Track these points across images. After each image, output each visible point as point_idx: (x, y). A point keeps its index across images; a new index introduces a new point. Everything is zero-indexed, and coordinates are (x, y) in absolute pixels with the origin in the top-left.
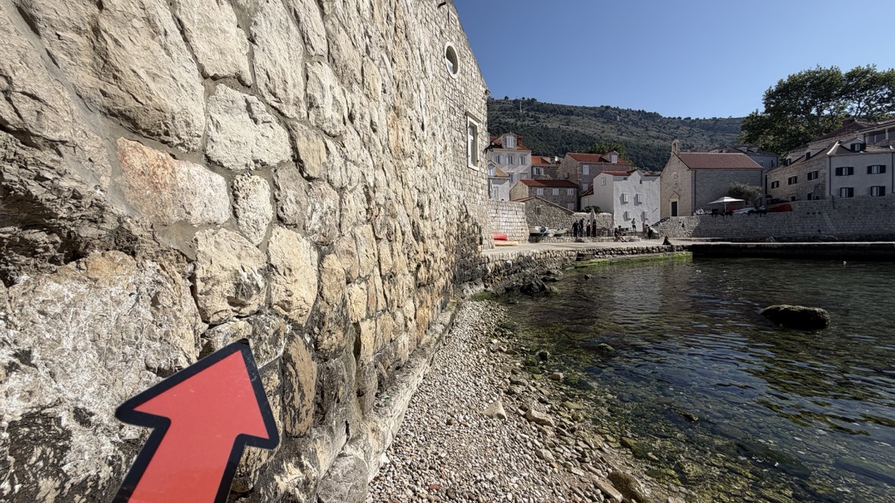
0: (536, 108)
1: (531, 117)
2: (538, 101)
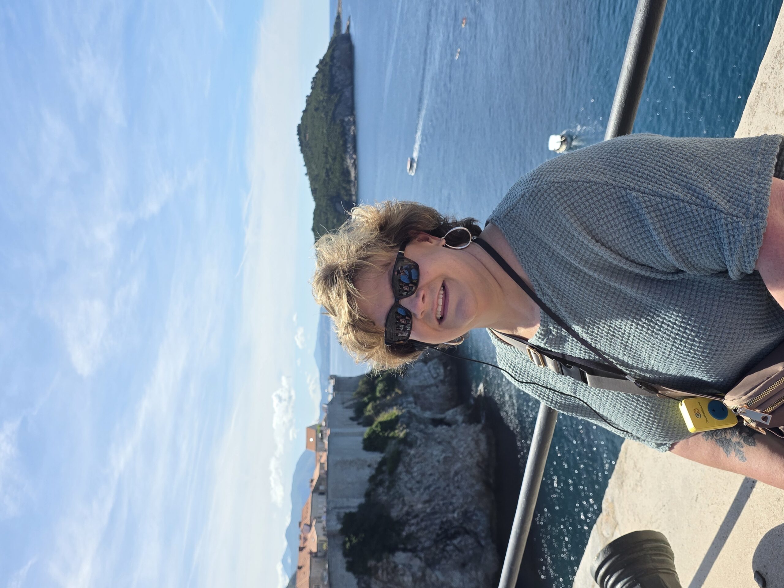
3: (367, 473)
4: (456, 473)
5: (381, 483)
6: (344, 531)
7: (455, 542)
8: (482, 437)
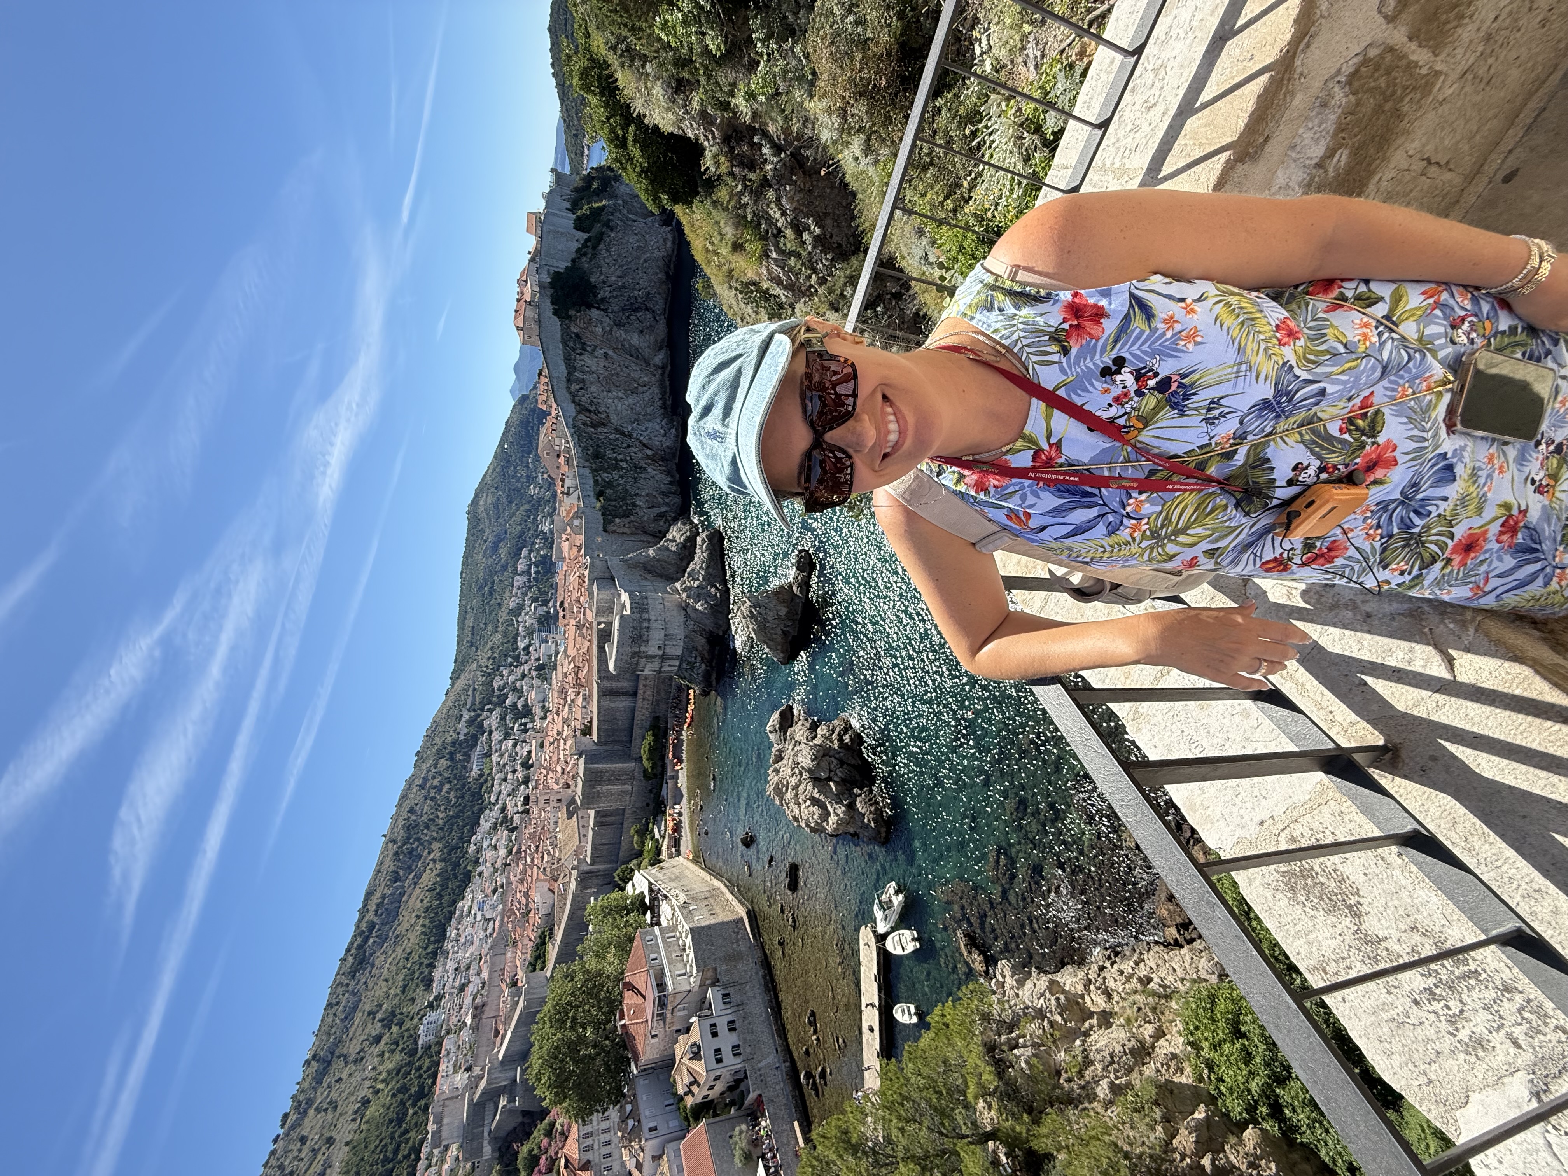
3: (576, 245)
4: (646, 261)
5: (585, 254)
6: (552, 285)
7: (638, 315)
8: (670, 237)
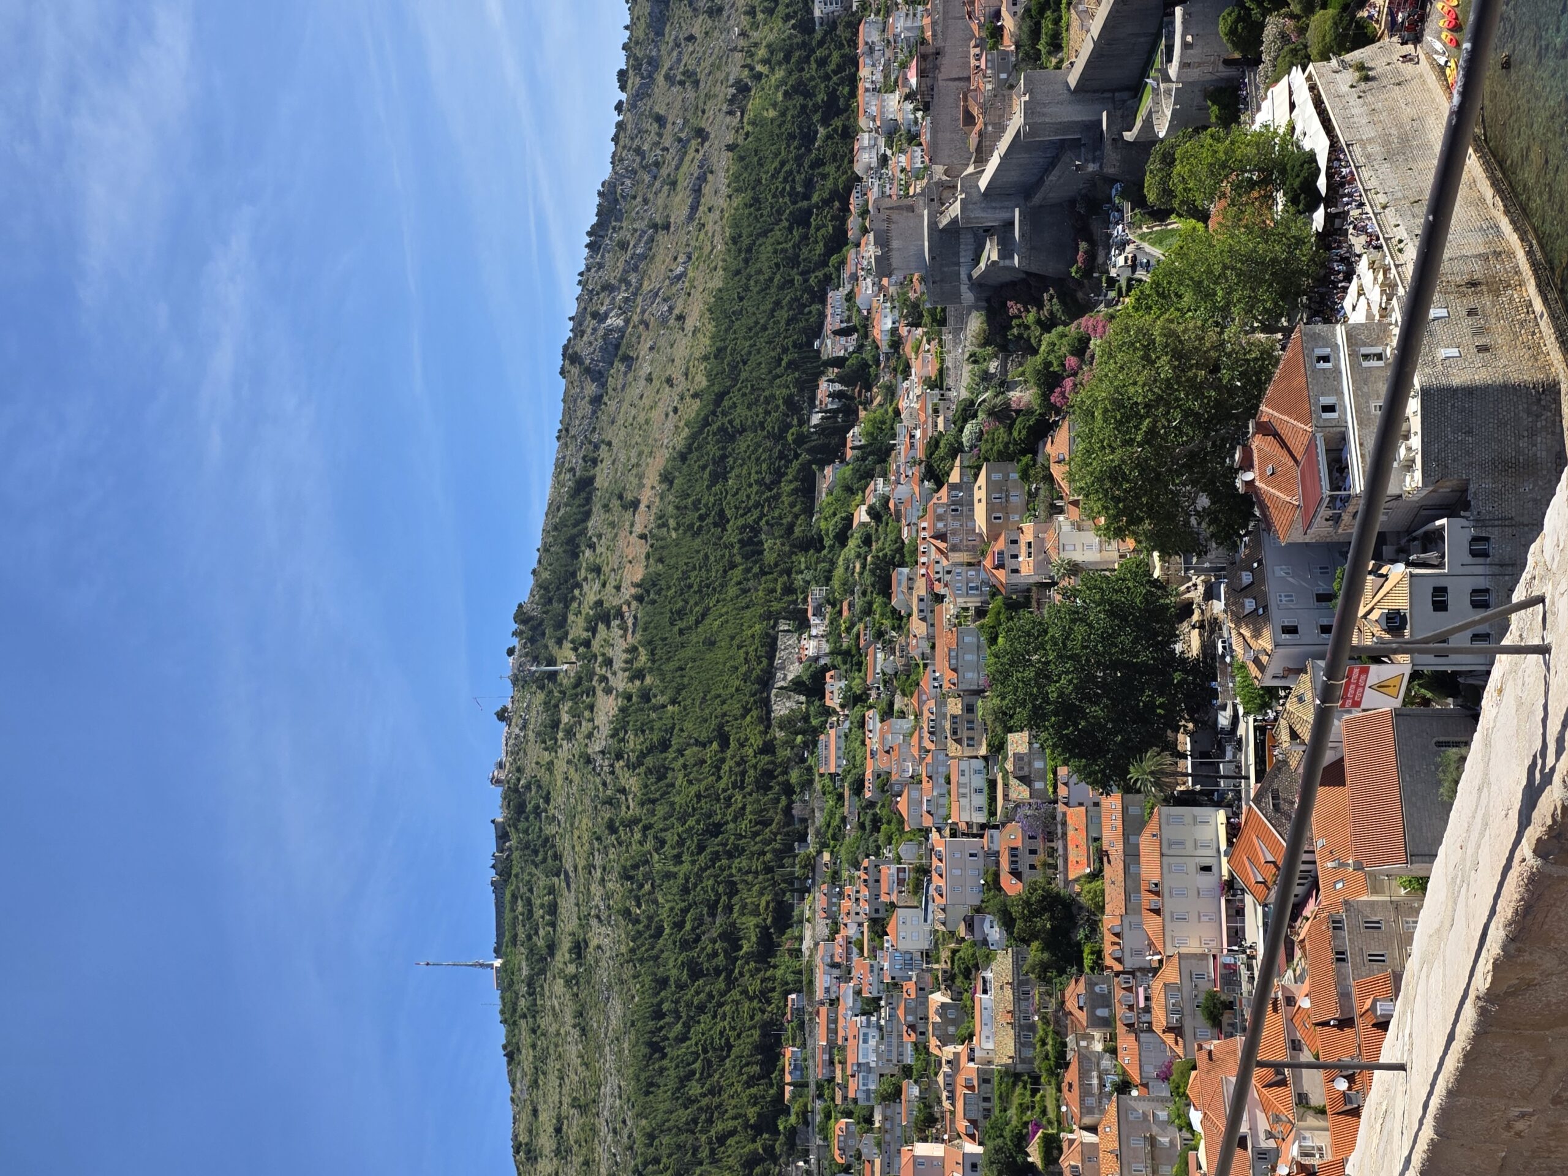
0: (557, 606)
1: (594, 631)
2: (524, 597)
